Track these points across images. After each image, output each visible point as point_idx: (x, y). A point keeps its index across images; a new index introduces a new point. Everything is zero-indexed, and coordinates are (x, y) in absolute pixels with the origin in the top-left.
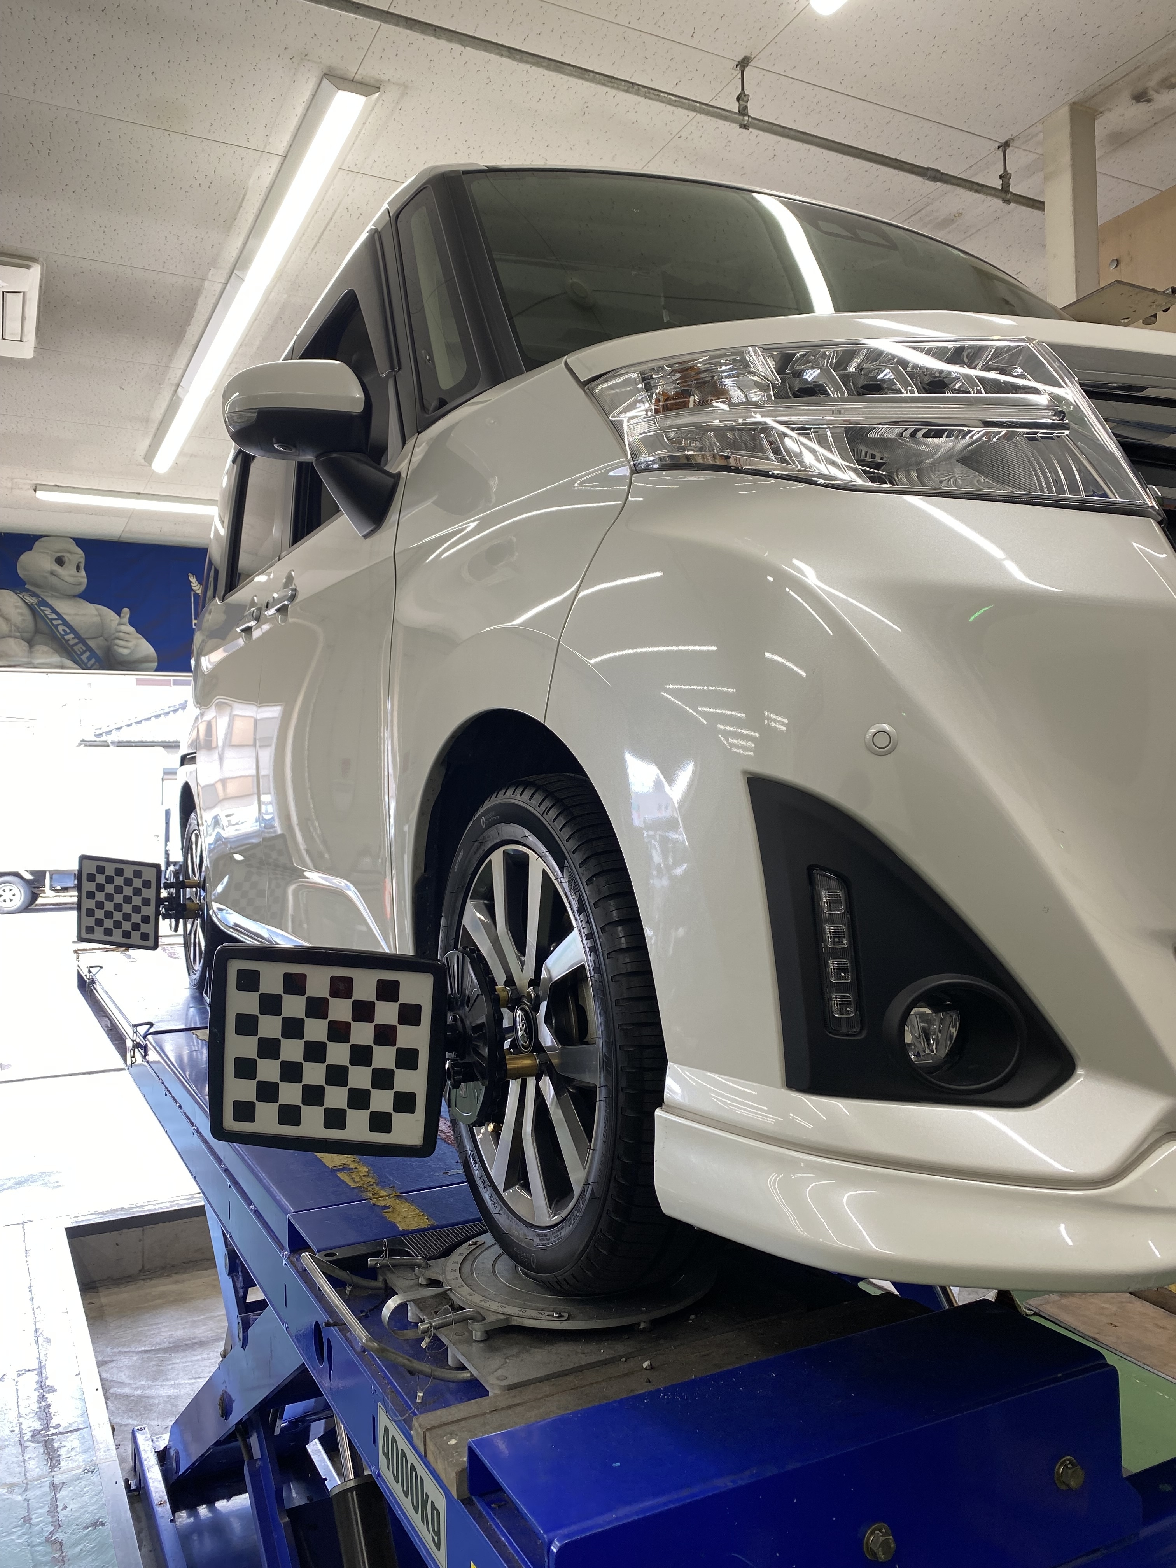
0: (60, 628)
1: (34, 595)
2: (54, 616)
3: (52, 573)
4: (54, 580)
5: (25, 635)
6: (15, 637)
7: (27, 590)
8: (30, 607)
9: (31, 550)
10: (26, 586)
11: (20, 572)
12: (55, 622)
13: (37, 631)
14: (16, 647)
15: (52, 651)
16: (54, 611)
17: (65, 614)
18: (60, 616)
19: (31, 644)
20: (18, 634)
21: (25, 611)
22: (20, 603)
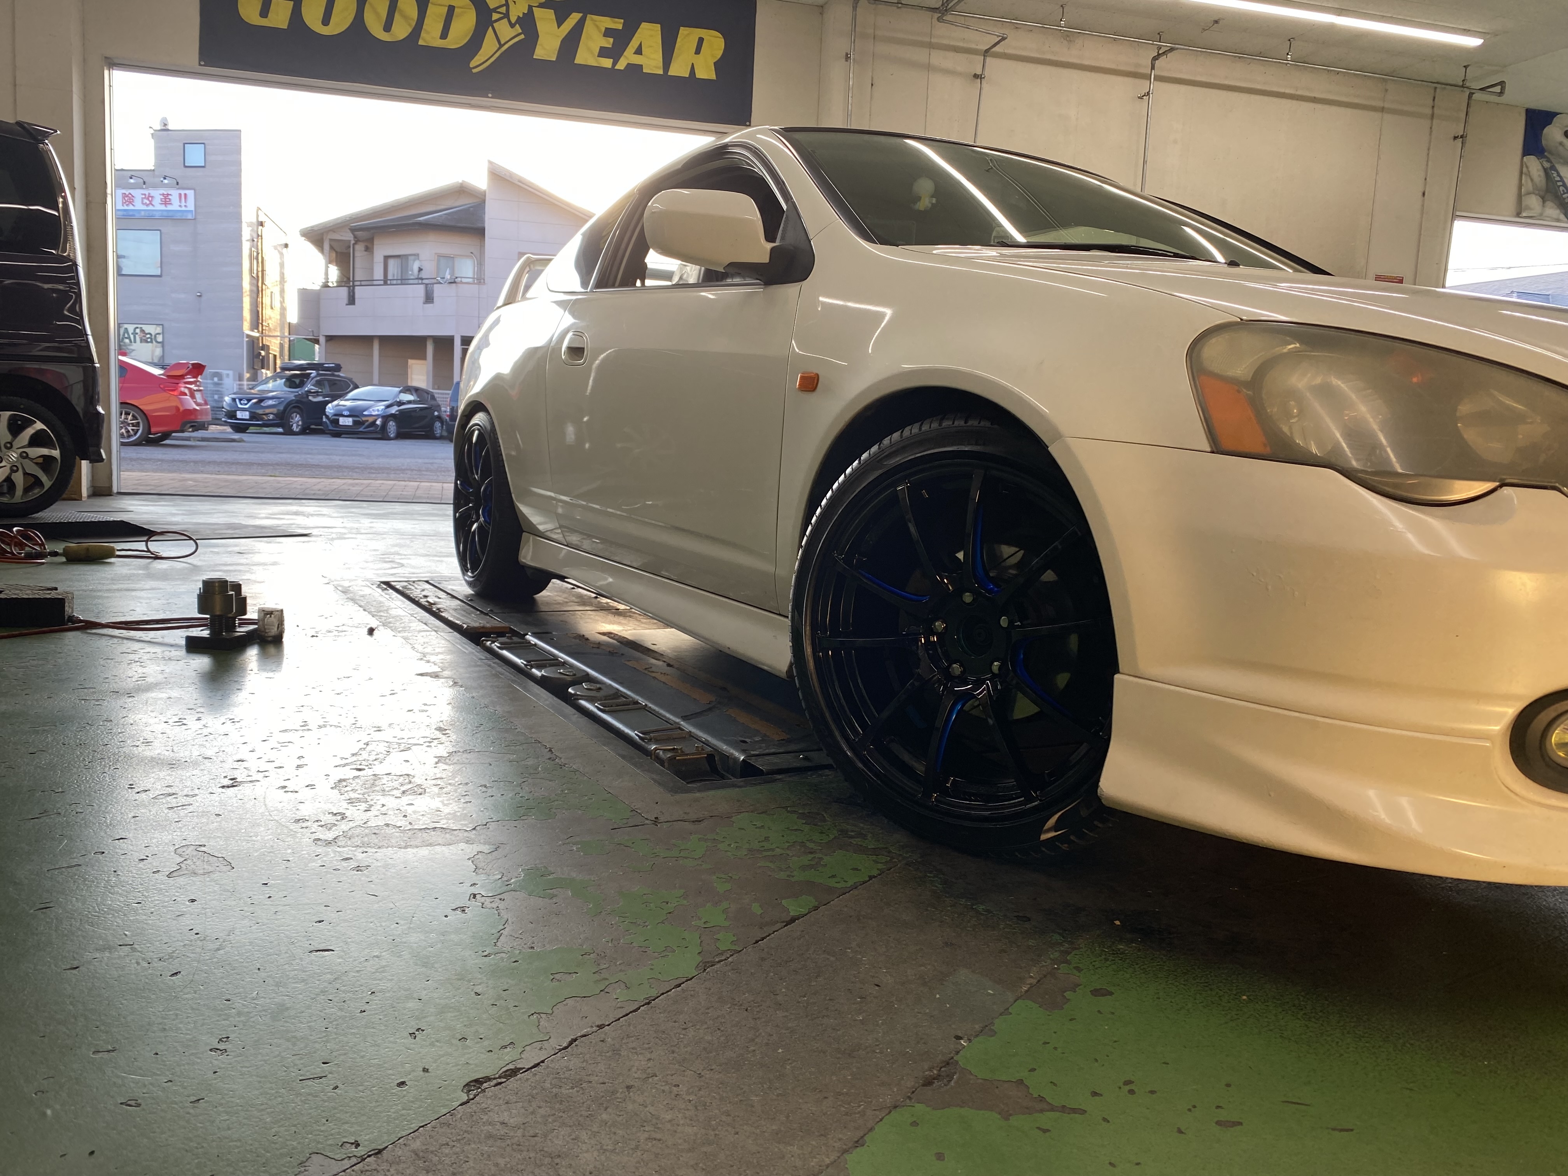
0: (1561, 188)
1: (1549, 161)
2: (1558, 179)
3: (1561, 144)
4: (1561, 148)
5: (1542, 193)
6: (1536, 195)
7: (1546, 157)
8: (1545, 170)
9: (1550, 124)
10: (1546, 154)
11: (1544, 142)
12: (1560, 184)
13: (1548, 190)
14: (1534, 202)
15: (1555, 207)
16: (1559, 175)
17: (1566, 178)
18: (1562, 180)
19: (1544, 199)
20: (1537, 192)
21: (1542, 173)
22: (1540, 167)
